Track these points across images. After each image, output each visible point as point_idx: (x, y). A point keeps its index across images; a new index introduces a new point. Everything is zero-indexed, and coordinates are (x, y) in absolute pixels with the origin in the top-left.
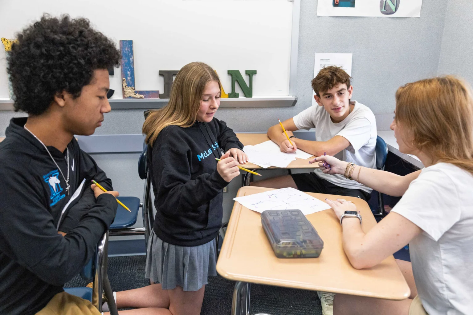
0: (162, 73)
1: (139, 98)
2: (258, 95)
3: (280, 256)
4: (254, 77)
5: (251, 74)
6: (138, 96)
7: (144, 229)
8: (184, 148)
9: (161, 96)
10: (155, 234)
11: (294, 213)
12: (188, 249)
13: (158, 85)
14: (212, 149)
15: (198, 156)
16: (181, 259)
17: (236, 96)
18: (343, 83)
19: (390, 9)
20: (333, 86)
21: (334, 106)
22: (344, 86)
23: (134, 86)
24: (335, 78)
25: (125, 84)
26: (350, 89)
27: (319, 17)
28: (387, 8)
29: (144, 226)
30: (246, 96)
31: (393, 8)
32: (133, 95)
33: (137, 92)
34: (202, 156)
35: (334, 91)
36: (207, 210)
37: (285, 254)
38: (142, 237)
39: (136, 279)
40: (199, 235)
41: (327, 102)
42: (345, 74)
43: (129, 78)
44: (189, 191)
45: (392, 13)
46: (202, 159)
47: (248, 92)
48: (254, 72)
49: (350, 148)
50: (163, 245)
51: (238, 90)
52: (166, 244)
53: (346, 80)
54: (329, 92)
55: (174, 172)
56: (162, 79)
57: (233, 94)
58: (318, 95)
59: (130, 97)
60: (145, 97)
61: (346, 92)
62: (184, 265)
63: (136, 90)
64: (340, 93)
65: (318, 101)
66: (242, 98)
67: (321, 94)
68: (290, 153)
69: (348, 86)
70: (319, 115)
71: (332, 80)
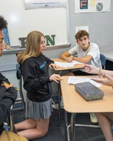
0: (20, 39)
1: (12, 49)
2: (57, 44)
3: (88, 100)
4: (55, 37)
5: (53, 36)
6: (12, 48)
7: (21, 99)
8: (34, 65)
9: (21, 48)
10: (29, 99)
11: (88, 83)
12: (43, 103)
13: (19, 44)
14: (44, 63)
15: (40, 67)
16: (41, 107)
17: (49, 45)
18: (86, 35)
19: (100, 9)
20: (82, 36)
21: (83, 43)
22: (86, 37)
23: (10, 45)
24: (83, 33)
25: (6, 44)
26: (89, 38)
27: (75, 13)
28: (99, 8)
29: (21, 97)
30: (52, 45)
31: (101, 8)
32: (10, 48)
33: (11, 47)
34: (41, 67)
35: (82, 38)
36: (48, 87)
37: (90, 99)
38: (21, 102)
39: (19, 118)
40: (46, 97)
41: (81, 43)
42: (87, 32)
43: (7, 42)
44: (35, 81)
45: (101, 10)
46: (42, 68)
47: (53, 43)
48: (55, 36)
49: (92, 59)
50: (33, 103)
51: (49, 43)
52: (34, 103)
53: (87, 34)
54: (81, 39)
55: (30, 75)
56: (20, 41)
57: (48, 45)
58: (77, 40)
59: (9, 49)
60: (15, 49)
61: (87, 39)
62: (42, 109)
63: (11, 46)
64: (85, 39)
65: (78, 43)
66: (51, 46)
67: (78, 40)
68: (70, 62)
69: (88, 37)
70: (78, 49)
71: (82, 34)
